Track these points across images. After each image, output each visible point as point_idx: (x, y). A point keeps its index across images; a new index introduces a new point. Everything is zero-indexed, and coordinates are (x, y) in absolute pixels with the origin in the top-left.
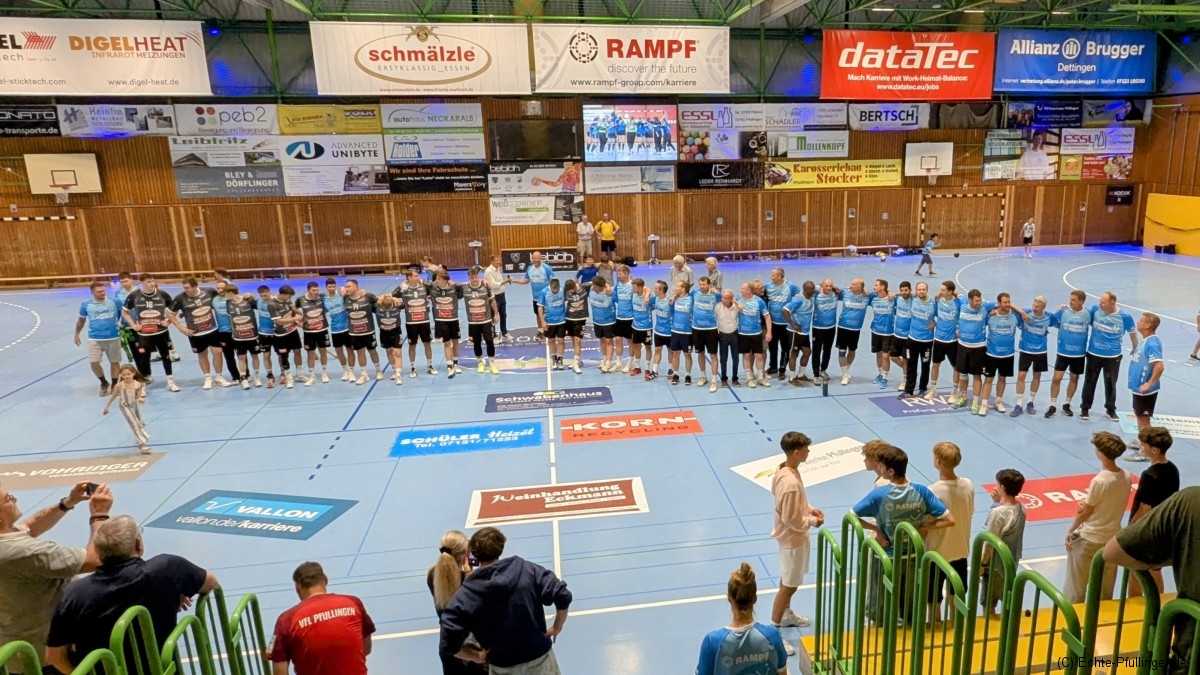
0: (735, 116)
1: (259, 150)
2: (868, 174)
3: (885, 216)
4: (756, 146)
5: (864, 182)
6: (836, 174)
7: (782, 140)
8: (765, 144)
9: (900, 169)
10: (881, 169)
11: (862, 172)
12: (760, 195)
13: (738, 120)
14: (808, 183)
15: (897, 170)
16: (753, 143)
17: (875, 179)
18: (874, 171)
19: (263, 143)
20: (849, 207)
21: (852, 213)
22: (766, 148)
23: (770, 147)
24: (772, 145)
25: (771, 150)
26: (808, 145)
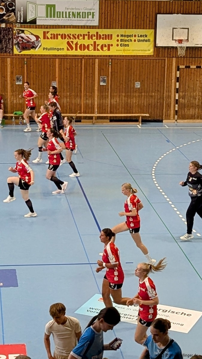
2: (119, 43)
3: (138, 85)
4: (4, 12)
5: (115, 51)
6: (86, 42)
7: (30, 7)
8: (13, 11)
9: (152, 39)
10: (133, 39)
11: (114, 42)
12: (9, 60)
14: (58, 50)
15: (149, 40)
17: (126, 48)
18: (126, 41)
20: (100, 74)
21: (104, 81)
22: (15, 14)
23: (19, 14)
24: (20, 11)
25: (19, 16)
26: (57, 12)
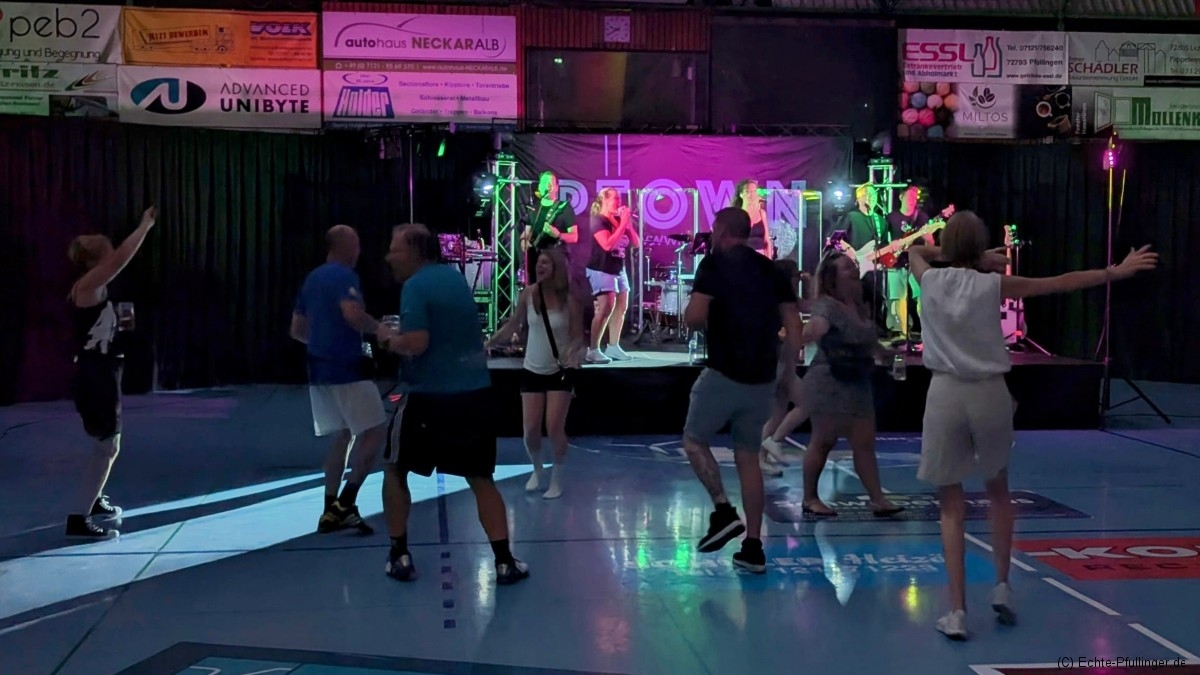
0: (1008, 55)
1: (80, 92)
4: (1050, 114)
7: (1101, 103)
8: (1068, 111)
13: (1013, 62)
16: (1044, 107)
19: (89, 79)
22: (1070, 118)
23: (1078, 116)
24: (1081, 111)
25: (1078, 122)
26: (1154, 114)
